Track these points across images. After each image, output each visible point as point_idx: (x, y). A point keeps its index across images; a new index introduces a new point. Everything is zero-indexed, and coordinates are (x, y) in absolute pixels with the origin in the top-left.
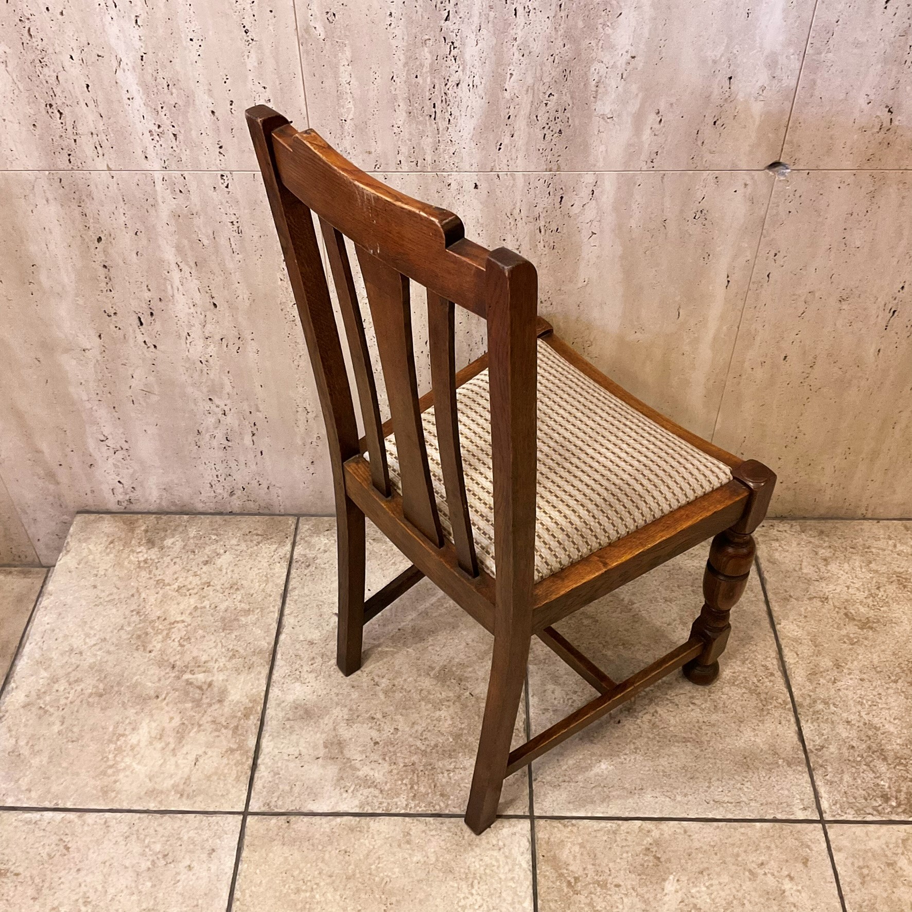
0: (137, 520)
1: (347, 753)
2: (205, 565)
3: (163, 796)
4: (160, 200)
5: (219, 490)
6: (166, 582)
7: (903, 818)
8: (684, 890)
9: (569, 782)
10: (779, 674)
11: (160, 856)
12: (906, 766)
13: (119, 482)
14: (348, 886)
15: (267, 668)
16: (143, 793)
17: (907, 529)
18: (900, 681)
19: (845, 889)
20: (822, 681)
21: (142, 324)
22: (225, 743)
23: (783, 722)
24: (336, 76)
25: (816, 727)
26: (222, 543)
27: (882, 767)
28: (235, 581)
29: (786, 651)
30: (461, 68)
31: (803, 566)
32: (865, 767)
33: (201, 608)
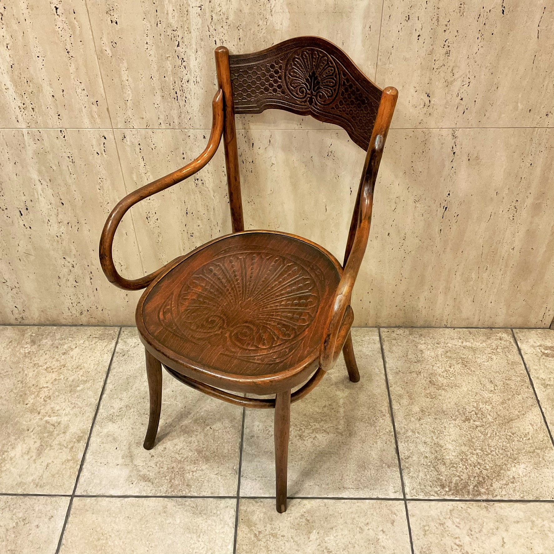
0: (26, 330)
1: (135, 462)
2: (63, 355)
3: (26, 486)
4: (27, 145)
5: (74, 312)
6: (40, 364)
7: (452, 498)
8: (321, 539)
9: (261, 477)
10: (388, 415)
11: (21, 520)
12: (456, 468)
13: (16, 307)
14: (128, 537)
15: (94, 413)
16: (14, 485)
17: (470, 333)
18: (457, 419)
19: (414, 538)
20: (413, 419)
21: (22, 215)
22: (65, 456)
23: (388, 443)
24: (120, 76)
25: (407, 445)
26: (75, 342)
27: (442, 469)
28: (80, 364)
29: (394, 402)
30: (189, 72)
31: (408, 354)
32: (432, 468)
33: (59, 379)
